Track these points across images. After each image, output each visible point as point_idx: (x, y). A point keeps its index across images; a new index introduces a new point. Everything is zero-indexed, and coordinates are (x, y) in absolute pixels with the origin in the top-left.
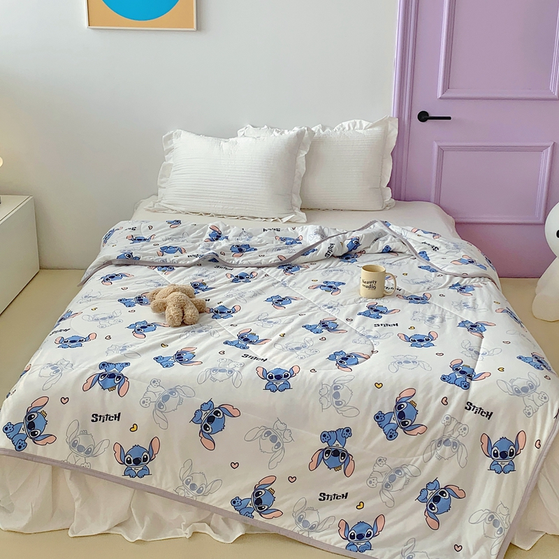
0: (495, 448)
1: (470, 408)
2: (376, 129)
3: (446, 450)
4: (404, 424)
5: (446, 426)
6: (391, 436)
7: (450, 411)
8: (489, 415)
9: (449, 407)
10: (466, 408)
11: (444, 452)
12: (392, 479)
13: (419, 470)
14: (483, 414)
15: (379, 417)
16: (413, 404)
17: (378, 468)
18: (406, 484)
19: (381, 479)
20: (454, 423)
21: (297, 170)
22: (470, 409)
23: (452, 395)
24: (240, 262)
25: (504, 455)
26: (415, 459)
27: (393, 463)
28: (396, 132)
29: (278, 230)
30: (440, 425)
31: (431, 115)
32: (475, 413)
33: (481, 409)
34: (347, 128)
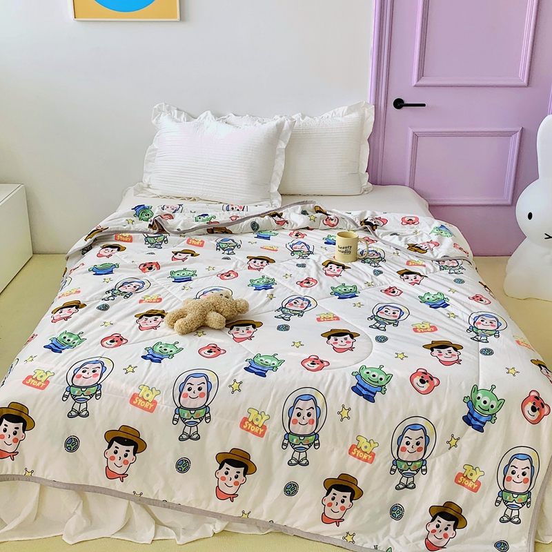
2: (354, 115)
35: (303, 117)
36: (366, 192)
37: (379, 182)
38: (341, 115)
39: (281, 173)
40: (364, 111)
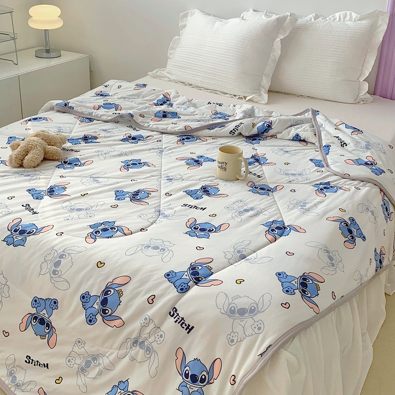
0: (187, 368)
1: (174, 314)
2: (364, 22)
3: (139, 352)
4: (104, 311)
5: (143, 327)
6: (91, 321)
7: (152, 311)
8: (189, 329)
9: (152, 307)
10: (170, 313)
11: (137, 353)
12: (88, 364)
13: (113, 364)
14: (183, 325)
15: (85, 298)
16: (120, 294)
17: (76, 349)
18: (100, 374)
19: (78, 361)
20: (151, 326)
21: (272, 53)
22: (172, 316)
23: (162, 295)
24: (151, 126)
25: (194, 379)
26: (111, 351)
27: (90, 348)
29: (220, 105)
30: (137, 325)
32: (176, 322)
33: (183, 319)
34: (338, 19)
35: (316, 17)
36: (363, 102)
40: (378, 18)
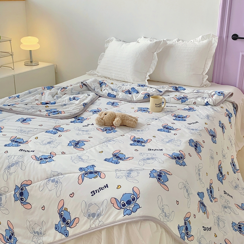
28: (217, 45)
31: (240, 36)
37: (220, 82)
38: (198, 41)
39: (154, 68)
40: (212, 40)
